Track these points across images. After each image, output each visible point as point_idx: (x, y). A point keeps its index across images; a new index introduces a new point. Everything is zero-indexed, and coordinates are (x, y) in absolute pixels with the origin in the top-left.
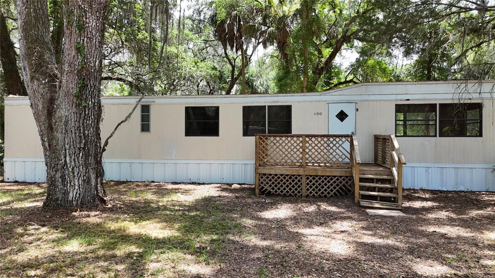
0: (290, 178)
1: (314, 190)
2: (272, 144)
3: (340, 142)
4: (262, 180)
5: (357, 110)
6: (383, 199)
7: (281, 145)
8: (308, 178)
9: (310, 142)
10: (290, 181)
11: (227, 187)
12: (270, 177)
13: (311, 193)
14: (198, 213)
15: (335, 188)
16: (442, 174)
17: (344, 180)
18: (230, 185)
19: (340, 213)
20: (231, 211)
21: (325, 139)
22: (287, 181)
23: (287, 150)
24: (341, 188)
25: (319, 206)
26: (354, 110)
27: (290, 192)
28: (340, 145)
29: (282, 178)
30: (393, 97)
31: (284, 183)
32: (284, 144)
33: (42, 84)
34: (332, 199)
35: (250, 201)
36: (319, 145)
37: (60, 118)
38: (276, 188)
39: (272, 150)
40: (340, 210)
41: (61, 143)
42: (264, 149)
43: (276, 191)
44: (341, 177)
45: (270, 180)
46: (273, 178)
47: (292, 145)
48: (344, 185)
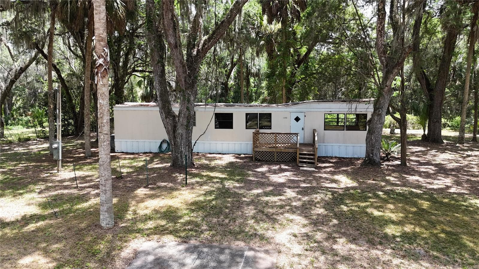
0: (269, 153)
1: (280, 158)
2: (261, 137)
3: (292, 137)
4: (256, 154)
5: (305, 116)
6: (309, 163)
7: (265, 137)
8: (277, 153)
9: (279, 136)
10: (269, 154)
11: (238, 156)
12: (260, 153)
13: (279, 160)
14: (230, 169)
15: (290, 157)
16: (346, 149)
17: (294, 154)
18: (240, 155)
19: (288, 169)
20: (243, 168)
21: (286, 135)
22: (268, 154)
23: (268, 140)
24: (292, 158)
25: (281, 166)
26: (304, 116)
27: (269, 159)
28: (292, 138)
29: (265, 153)
30: (324, 110)
31: (267, 155)
32: (266, 137)
33: (170, 120)
34: (288, 163)
35: (251, 164)
36: (283, 138)
37: (179, 133)
38: (262, 158)
39: (261, 140)
40: (289, 168)
41: (179, 143)
42: (257, 140)
43: (263, 159)
44: (292, 152)
45: (260, 154)
46: (261, 153)
47: (270, 137)
48: (294, 156)
